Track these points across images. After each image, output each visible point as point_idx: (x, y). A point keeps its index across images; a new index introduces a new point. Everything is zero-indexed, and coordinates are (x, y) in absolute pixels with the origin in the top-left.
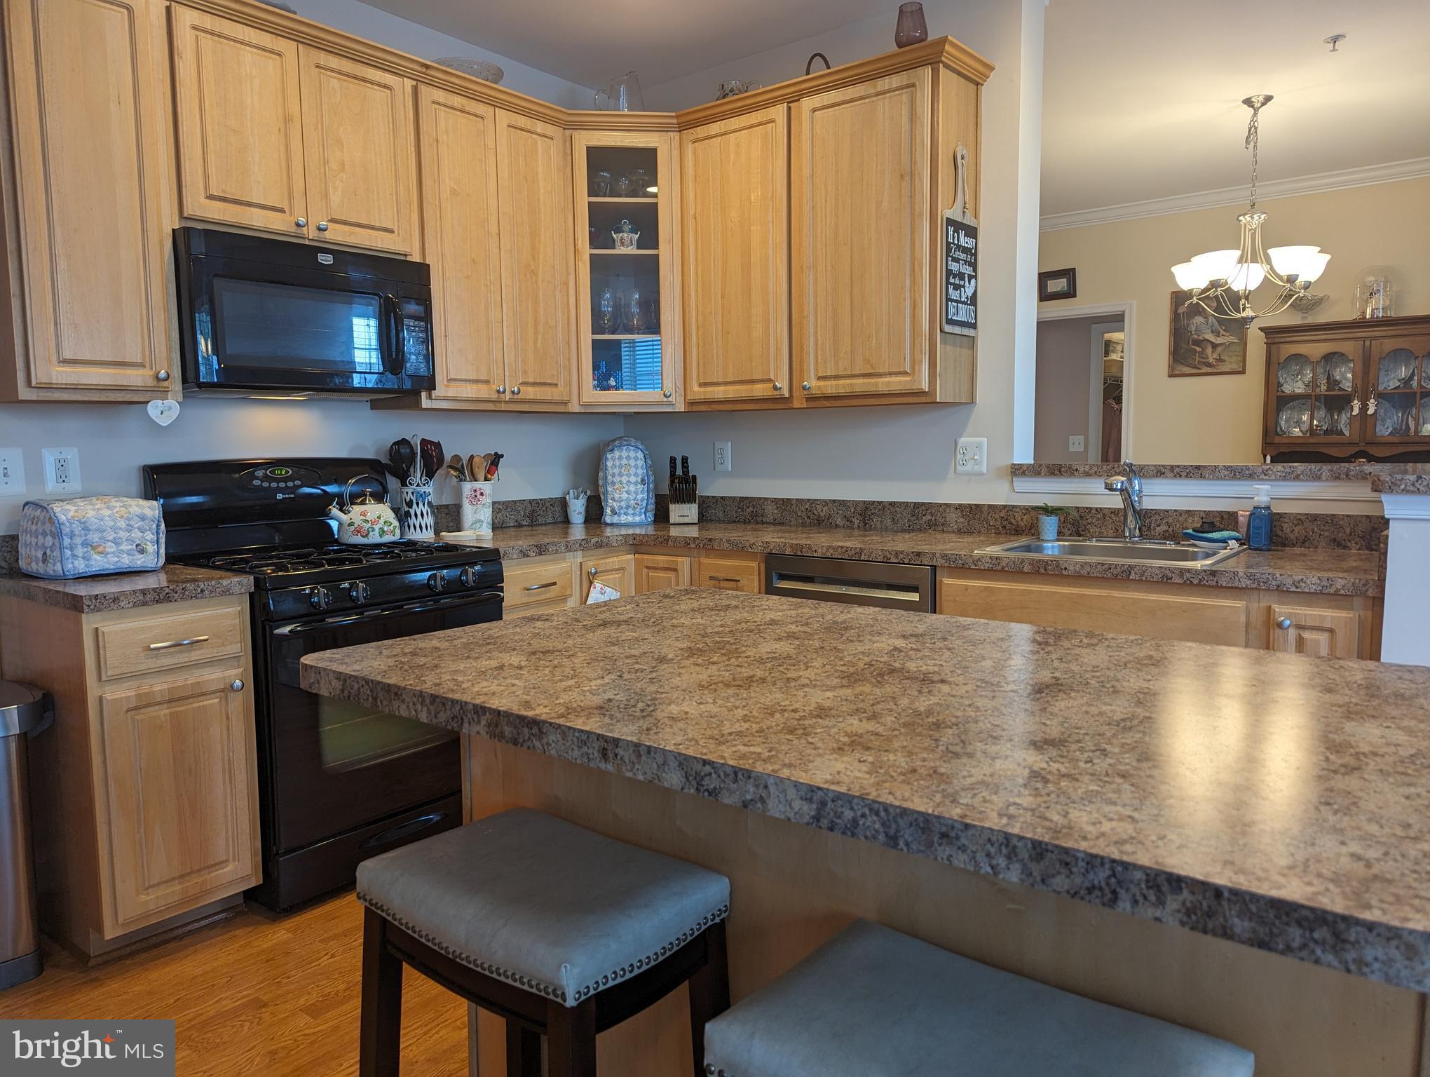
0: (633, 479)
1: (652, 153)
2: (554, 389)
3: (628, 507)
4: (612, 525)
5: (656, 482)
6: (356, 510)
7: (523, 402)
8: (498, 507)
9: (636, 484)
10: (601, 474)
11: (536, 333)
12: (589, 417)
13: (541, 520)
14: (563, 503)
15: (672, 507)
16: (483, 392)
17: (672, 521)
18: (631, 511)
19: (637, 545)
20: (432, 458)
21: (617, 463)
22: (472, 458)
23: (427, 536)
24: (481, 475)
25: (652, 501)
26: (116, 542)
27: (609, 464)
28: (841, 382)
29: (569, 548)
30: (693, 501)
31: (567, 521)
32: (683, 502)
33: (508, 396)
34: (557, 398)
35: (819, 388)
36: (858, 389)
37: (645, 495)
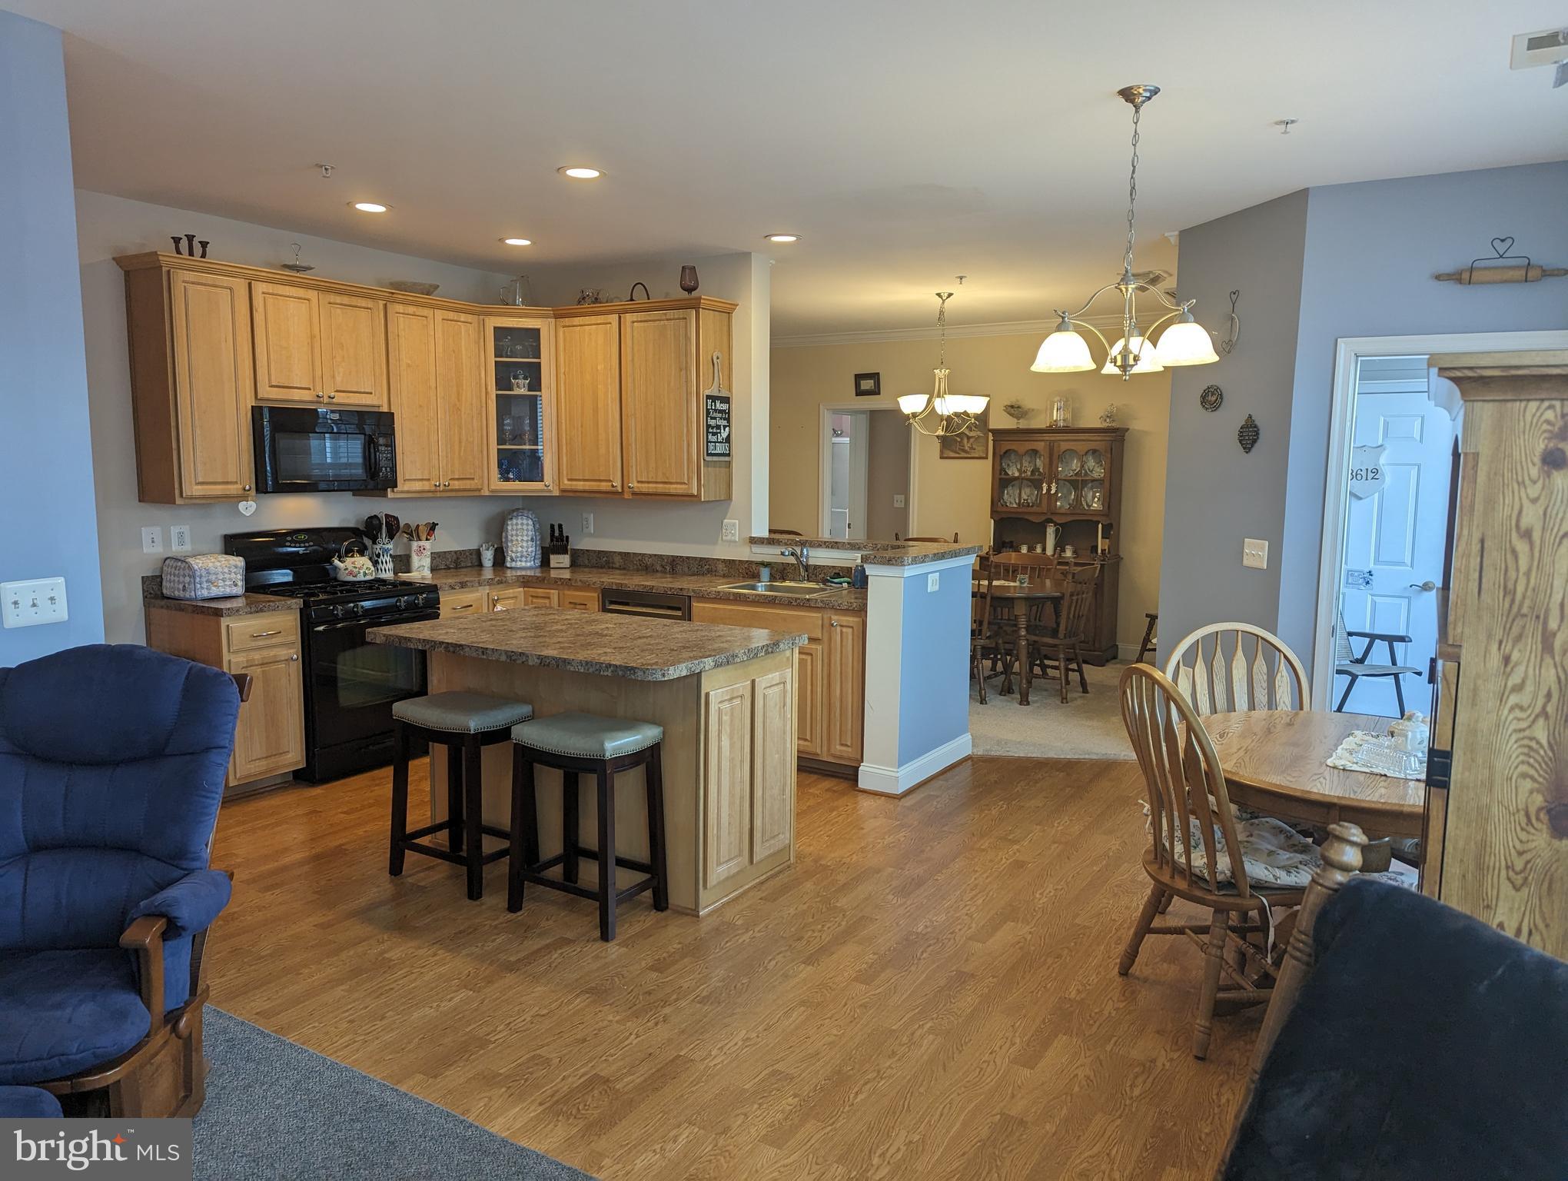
0: (525, 538)
1: (535, 333)
2: (472, 482)
3: (522, 557)
4: (511, 568)
5: (542, 539)
6: (349, 560)
7: (452, 490)
8: (435, 556)
9: (527, 541)
10: (504, 534)
11: (460, 447)
12: (494, 498)
13: (463, 564)
14: (478, 553)
15: (552, 557)
16: (426, 486)
17: (552, 566)
18: (524, 559)
19: (526, 582)
20: (393, 527)
21: (515, 527)
22: (418, 526)
23: (389, 575)
24: (424, 538)
25: (539, 552)
26: (224, 580)
27: (509, 528)
28: (651, 485)
29: (480, 584)
30: (565, 552)
31: (480, 565)
32: (559, 553)
33: (442, 488)
34: (473, 487)
35: (638, 487)
36: (659, 491)
37: (534, 549)
